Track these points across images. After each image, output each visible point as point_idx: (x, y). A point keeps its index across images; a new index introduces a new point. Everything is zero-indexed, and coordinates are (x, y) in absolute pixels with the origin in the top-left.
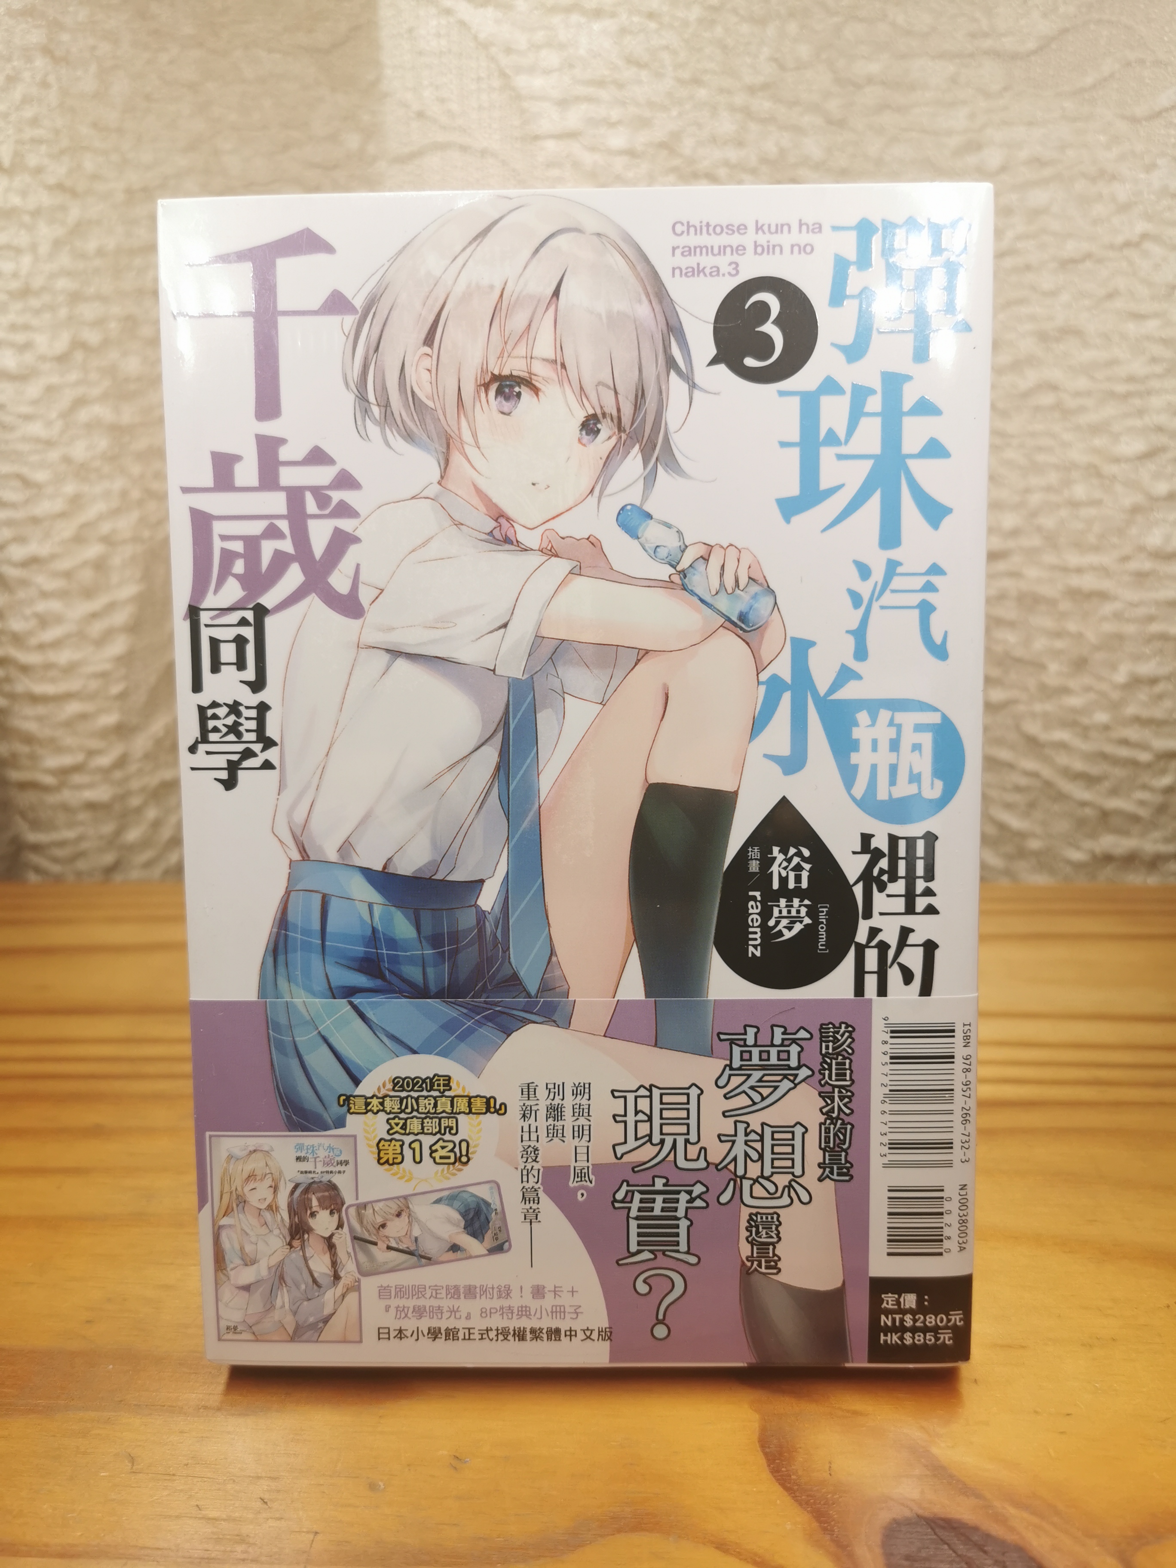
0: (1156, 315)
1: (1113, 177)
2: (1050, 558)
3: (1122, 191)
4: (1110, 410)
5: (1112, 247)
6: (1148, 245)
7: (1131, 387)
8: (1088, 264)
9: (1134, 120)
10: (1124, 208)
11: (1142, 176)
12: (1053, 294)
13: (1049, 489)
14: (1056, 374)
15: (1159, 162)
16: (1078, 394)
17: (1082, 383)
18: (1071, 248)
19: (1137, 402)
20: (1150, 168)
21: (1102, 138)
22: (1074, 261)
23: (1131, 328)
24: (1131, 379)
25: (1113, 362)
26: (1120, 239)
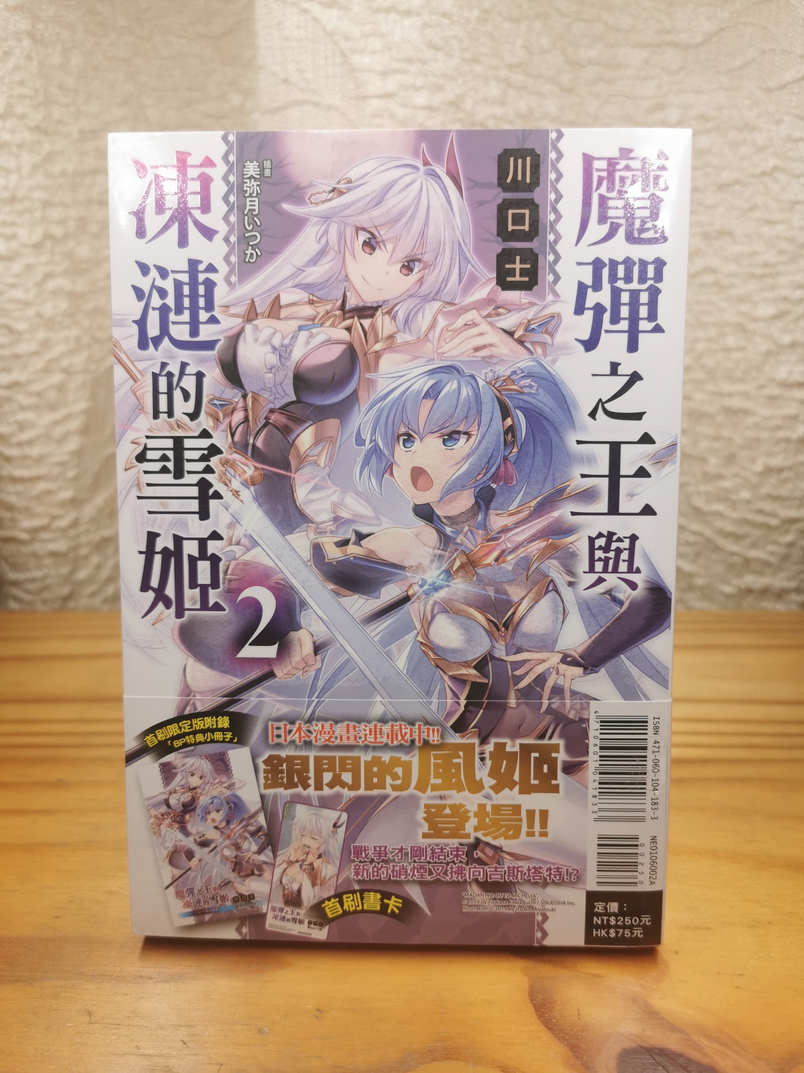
0: (783, 222)
1: (754, 129)
2: (710, 387)
3: (760, 138)
4: (752, 286)
5: (753, 176)
6: (778, 175)
7: (766, 271)
8: (737, 187)
9: (768, 90)
10: (762, 149)
11: (774, 128)
12: (714, 207)
13: (710, 340)
14: (715, 262)
15: (786, 118)
16: (729, 275)
17: (733, 268)
18: (726, 176)
19: (770, 280)
20: (779, 122)
21: (746, 102)
22: (727, 185)
23: (766, 230)
24: (766, 265)
25: (754, 254)
26: (758, 170)
